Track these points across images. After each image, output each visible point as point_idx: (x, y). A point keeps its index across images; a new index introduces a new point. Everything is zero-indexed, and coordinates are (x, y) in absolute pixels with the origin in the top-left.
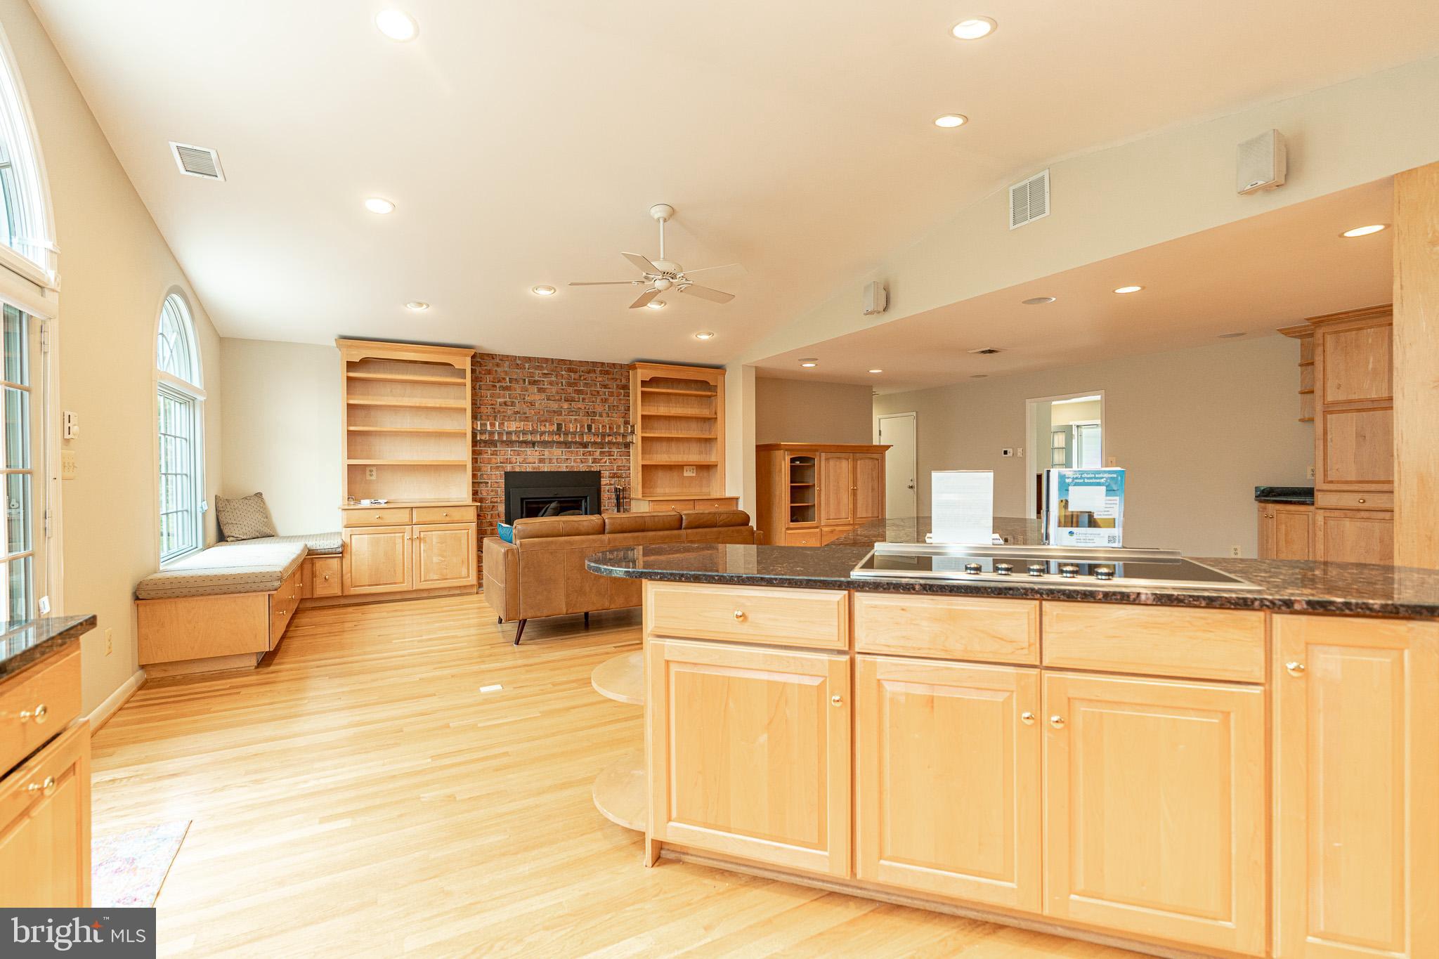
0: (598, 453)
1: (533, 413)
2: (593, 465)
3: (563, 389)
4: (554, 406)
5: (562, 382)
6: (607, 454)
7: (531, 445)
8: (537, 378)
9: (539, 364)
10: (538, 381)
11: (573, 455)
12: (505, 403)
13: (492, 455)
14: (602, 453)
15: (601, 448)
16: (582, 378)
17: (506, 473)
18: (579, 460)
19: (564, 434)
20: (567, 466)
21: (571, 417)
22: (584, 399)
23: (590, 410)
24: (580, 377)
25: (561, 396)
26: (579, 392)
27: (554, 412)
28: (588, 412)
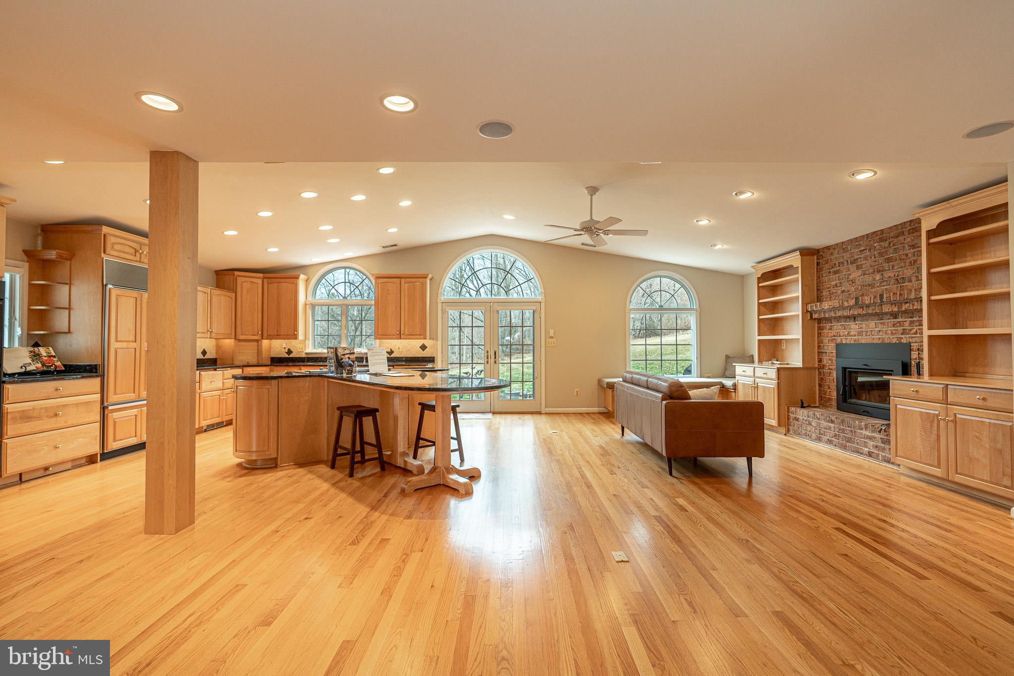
0: (907, 324)
1: (854, 290)
2: (903, 336)
3: (875, 261)
4: (868, 279)
5: (875, 255)
6: (917, 324)
7: (853, 319)
8: (856, 257)
9: (857, 243)
10: (857, 259)
11: (885, 327)
12: (836, 285)
13: (829, 329)
14: (912, 323)
15: (911, 317)
16: (892, 244)
17: (837, 345)
18: (889, 332)
20: (879, 338)
21: (882, 288)
22: (893, 266)
23: (900, 277)
24: (890, 244)
25: (874, 269)
26: (888, 260)
27: (869, 285)
28: (897, 280)
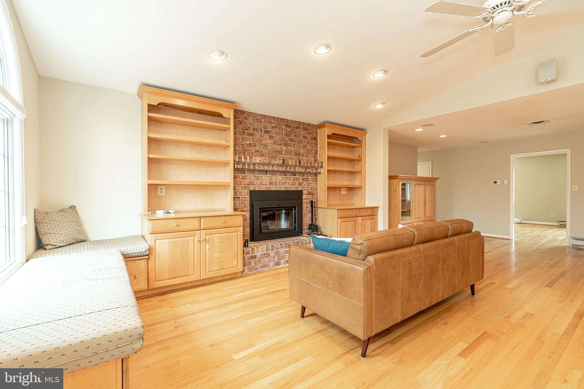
0: (301, 179)
1: (266, 152)
2: (298, 186)
3: (283, 138)
4: (278, 148)
5: (282, 133)
6: (306, 180)
7: (265, 173)
8: (269, 129)
9: (269, 120)
10: (269, 131)
11: (288, 180)
12: (250, 144)
13: (242, 179)
14: (303, 179)
15: (302, 176)
16: (293, 131)
17: (251, 191)
18: (291, 184)
19: (285, 166)
20: (285, 187)
21: (287, 156)
22: (294, 145)
23: (297, 152)
24: (292, 130)
25: (282, 142)
26: (292, 140)
27: (278, 152)
28: (296, 153)
